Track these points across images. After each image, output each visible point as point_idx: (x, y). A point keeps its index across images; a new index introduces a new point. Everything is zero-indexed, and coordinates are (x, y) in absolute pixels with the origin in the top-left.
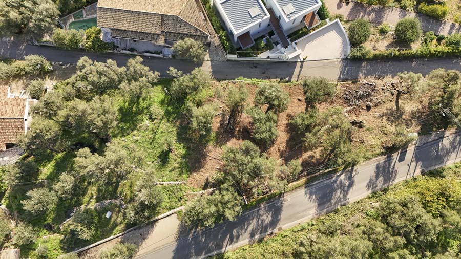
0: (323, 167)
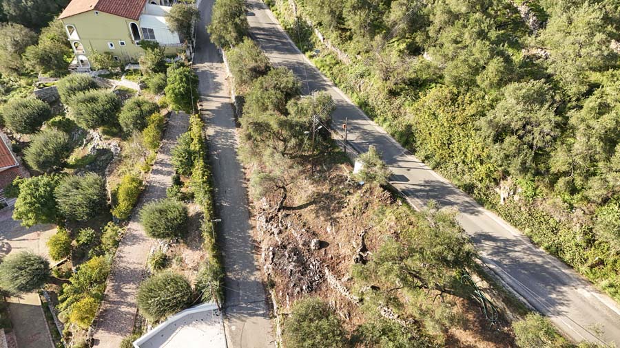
0: (476, 295)
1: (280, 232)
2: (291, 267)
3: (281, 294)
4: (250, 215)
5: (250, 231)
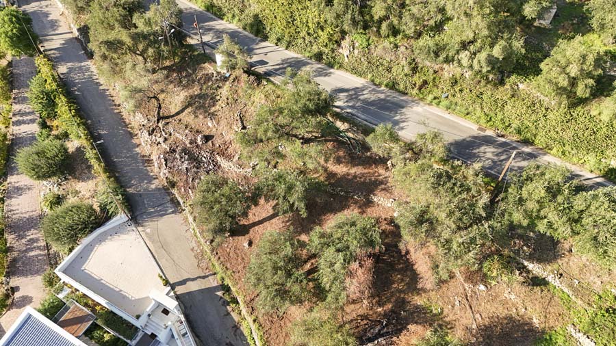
1: (166, 139)
2: (185, 166)
3: (183, 190)
4: (132, 135)
5: (136, 149)
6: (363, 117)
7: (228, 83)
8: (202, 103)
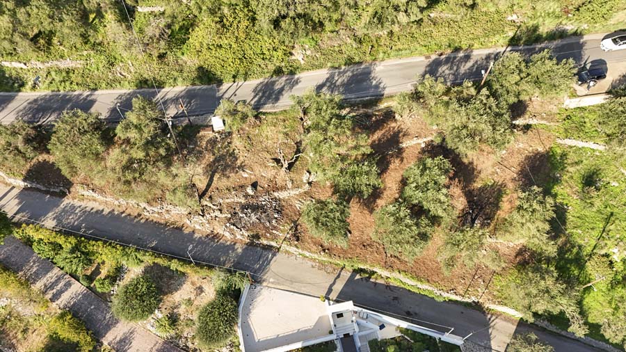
1: (220, 210)
2: (254, 218)
3: (268, 235)
4: (179, 229)
5: (196, 235)
6: (353, 96)
7: (234, 135)
8: (224, 163)
